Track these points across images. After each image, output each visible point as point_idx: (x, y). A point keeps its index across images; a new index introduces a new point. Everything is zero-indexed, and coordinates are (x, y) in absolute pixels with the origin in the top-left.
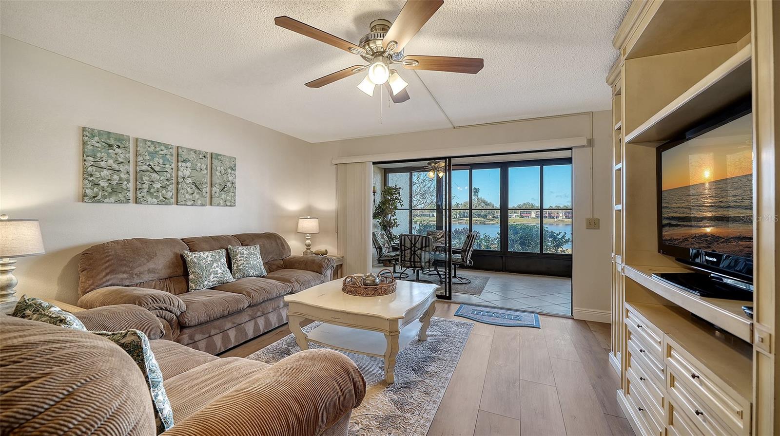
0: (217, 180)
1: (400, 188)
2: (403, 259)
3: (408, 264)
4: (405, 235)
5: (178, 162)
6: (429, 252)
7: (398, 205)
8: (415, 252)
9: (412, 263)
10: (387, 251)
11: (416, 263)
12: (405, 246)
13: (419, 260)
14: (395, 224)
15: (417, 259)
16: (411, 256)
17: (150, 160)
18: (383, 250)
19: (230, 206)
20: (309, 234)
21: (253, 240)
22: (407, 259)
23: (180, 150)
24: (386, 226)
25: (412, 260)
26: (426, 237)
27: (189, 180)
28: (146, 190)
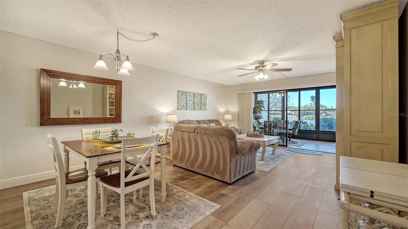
0: (202, 102)
1: (263, 101)
2: (265, 131)
3: (268, 133)
4: (266, 121)
5: (194, 97)
6: (277, 129)
7: (263, 109)
8: (271, 128)
9: (270, 133)
10: (258, 129)
11: (271, 133)
12: (266, 126)
13: (272, 132)
14: (261, 118)
15: (272, 131)
16: (269, 130)
17: (189, 98)
18: (256, 128)
19: (206, 110)
20: (228, 120)
21: (212, 121)
22: (267, 131)
23: (195, 94)
24: (257, 118)
25: (270, 132)
26: (276, 122)
27: (196, 103)
28: (188, 106)
